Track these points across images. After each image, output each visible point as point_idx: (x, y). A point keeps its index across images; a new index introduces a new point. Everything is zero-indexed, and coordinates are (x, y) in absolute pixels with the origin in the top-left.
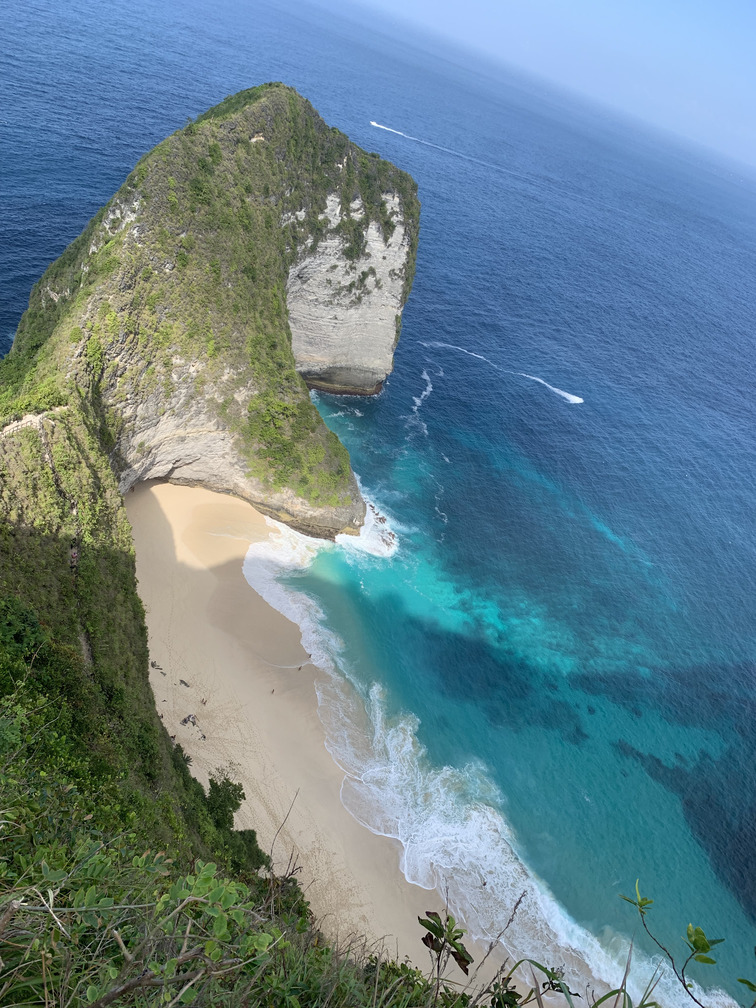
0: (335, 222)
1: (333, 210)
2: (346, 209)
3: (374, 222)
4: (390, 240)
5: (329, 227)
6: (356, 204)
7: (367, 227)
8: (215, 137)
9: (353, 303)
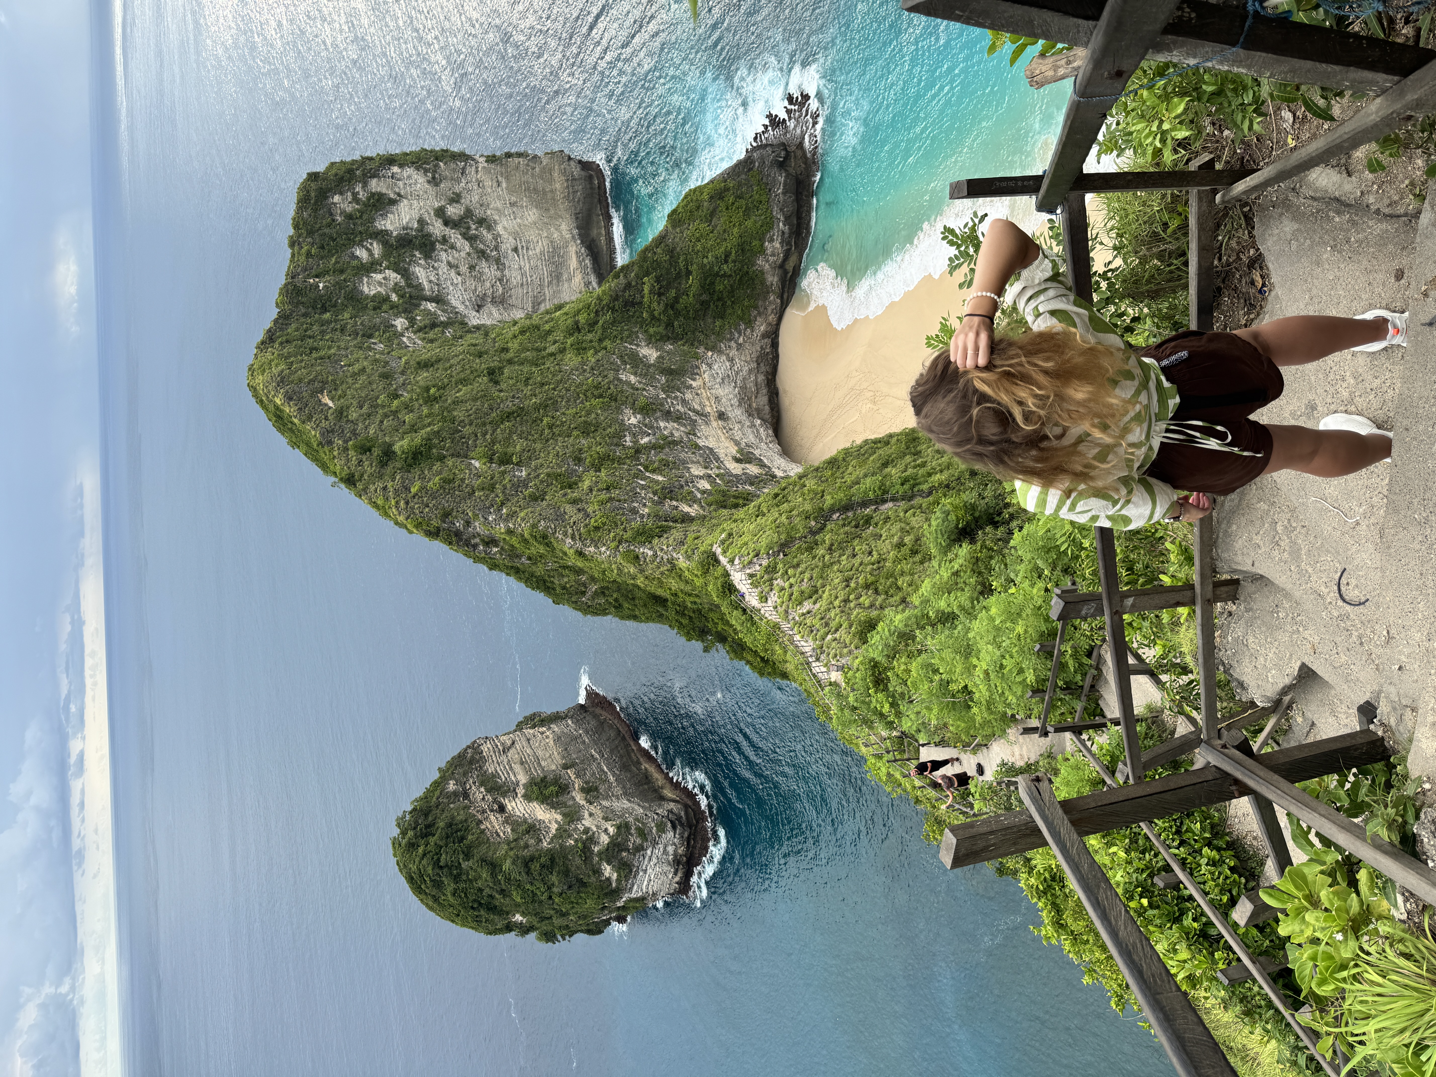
0: (394, 277)
1: (380, 284)
3: (377, 224)
4: (392, 196)
5: (403, 284)
6: (361, 253)
7: (386, 233)
8: (346, 449)
9: (489, 228)
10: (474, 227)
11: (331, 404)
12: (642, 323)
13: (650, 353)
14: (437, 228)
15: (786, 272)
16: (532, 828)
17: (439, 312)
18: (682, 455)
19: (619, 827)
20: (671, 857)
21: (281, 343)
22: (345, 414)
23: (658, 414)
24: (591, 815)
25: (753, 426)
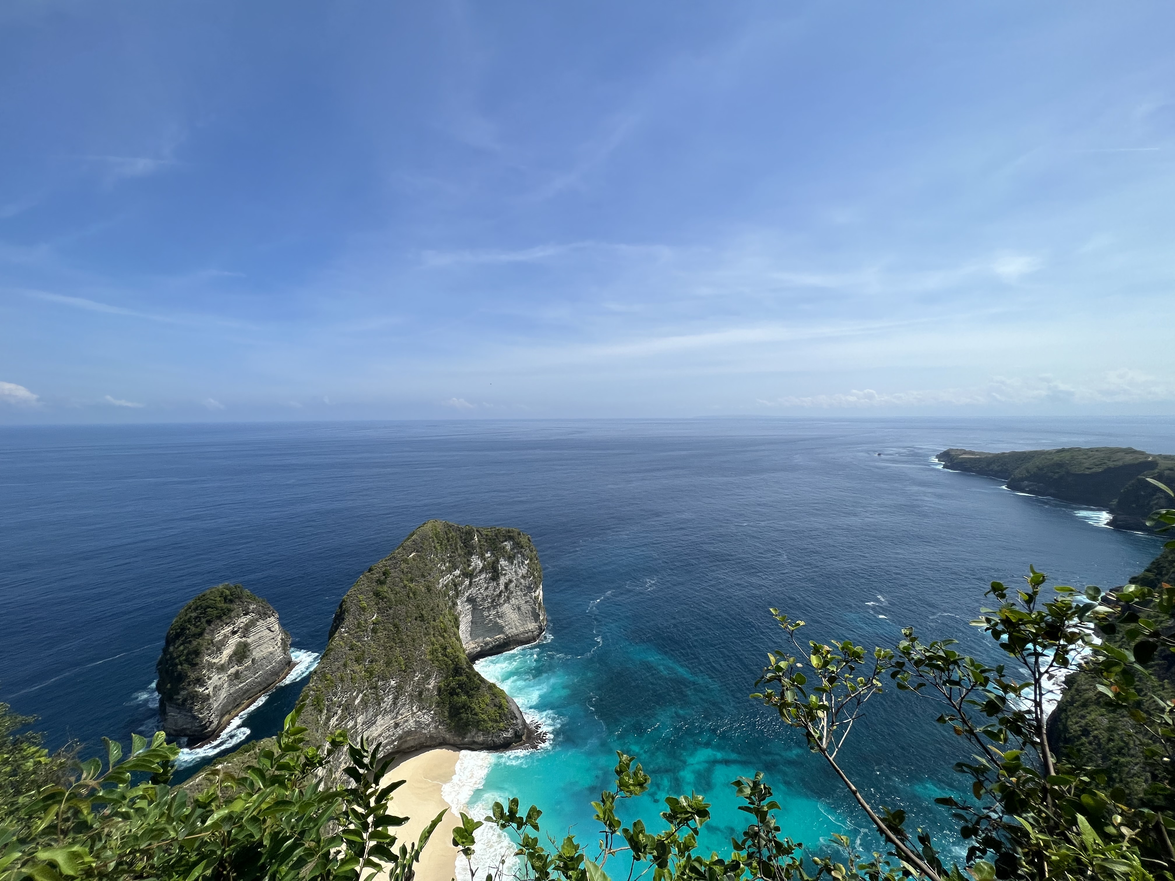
0: (480, 567)
1: (476, 562)
2: (482, 557)
3: (502, 558)
5: (478, 570)
6: (488, 555)
7: (498, 562)
8: (386, 566)
9: (505, 601)
10: (506, 594)
11: (411, 556)
12: (446, 678)
13: (432, 684)
14: (503, 580)
15: (471, 744)
16: (219, 650)
18: (371, 710)
19: (208, 695)
20: (185, 726)
21: (445, 531)
22: (404, 563)
23: (396, 694)
24: (219, 679)
25: (394, 741)
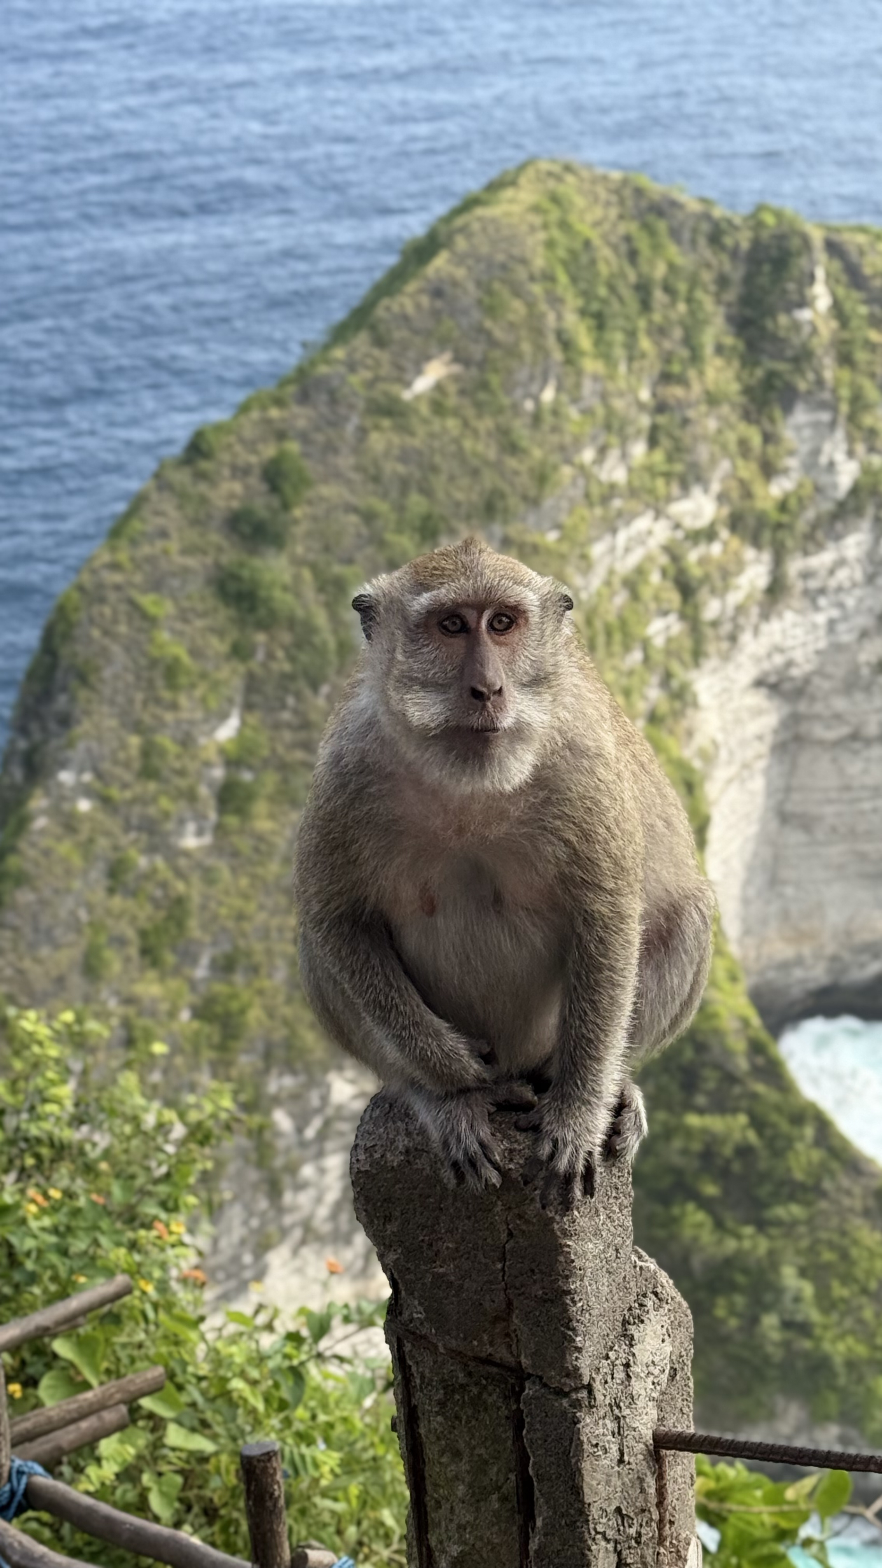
2: (855, 426)
8: (281, 437)
17: (734, 598)
18: (235, 1214)
21: (628, 239)
22: (386, 423)
